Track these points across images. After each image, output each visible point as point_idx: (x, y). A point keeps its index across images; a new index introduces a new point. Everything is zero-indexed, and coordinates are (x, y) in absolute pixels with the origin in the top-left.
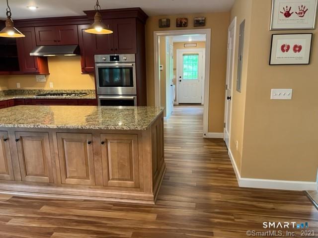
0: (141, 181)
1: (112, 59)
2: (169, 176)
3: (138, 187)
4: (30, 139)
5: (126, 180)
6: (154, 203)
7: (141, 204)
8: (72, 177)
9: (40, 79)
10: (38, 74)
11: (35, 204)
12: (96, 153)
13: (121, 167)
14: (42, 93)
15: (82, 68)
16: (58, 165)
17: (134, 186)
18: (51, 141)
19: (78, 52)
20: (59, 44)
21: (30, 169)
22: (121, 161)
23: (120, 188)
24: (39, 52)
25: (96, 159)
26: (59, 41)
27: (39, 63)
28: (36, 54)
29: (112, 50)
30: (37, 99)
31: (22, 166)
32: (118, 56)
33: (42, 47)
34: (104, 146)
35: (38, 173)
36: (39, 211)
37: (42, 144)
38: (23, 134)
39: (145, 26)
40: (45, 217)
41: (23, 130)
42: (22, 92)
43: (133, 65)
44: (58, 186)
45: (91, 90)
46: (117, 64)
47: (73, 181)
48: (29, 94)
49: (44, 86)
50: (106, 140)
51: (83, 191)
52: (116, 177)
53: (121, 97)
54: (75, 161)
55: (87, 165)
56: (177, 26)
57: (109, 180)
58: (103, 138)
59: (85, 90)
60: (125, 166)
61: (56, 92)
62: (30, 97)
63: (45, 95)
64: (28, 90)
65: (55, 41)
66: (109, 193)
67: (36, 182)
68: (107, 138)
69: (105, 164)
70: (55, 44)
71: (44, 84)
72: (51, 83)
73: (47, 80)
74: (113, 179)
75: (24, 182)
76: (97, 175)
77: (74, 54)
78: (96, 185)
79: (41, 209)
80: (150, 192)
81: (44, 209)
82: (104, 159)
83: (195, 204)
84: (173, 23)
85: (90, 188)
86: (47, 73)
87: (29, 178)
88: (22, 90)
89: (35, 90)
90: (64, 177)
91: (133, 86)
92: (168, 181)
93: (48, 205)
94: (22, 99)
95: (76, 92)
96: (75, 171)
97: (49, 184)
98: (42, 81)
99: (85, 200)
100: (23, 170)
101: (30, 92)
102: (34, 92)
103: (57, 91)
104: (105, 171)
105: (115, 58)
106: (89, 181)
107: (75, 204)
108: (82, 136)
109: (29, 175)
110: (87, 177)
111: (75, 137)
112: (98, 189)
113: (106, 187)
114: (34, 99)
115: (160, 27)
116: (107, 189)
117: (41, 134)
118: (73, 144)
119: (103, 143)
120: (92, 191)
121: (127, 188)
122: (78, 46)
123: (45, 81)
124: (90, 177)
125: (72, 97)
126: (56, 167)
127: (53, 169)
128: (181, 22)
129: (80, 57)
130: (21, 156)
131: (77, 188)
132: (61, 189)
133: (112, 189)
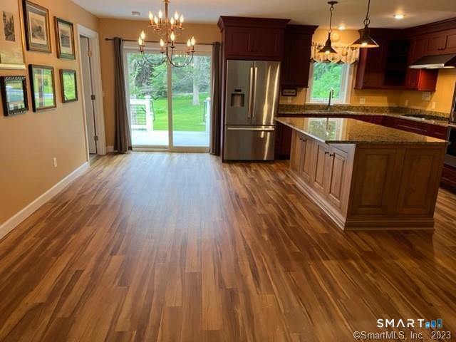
8: (317, 182)
9: (426, 96)
17: (339, 206)
20: (443, 52)
26: (443, 49)
50: (335, 154)
52: (333, 192)
57: (330, 192)
65: (439, 50)
68: (335, 152)
70: (439, 52)
71: (428, 103)
73: (431, 98)
86: (433, 90)
106: (323, 189)
119: (330, 156)
132: (311, 189)
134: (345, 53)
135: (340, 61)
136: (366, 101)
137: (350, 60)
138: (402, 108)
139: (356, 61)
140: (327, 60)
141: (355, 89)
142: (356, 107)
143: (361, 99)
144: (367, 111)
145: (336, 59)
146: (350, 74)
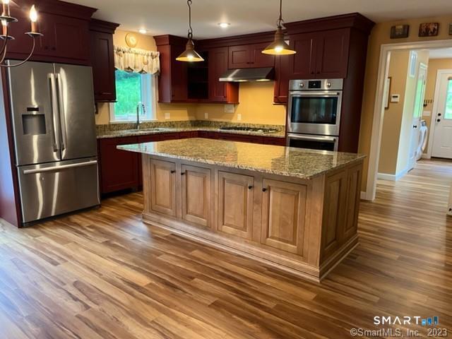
0: (306, 247)
1: (311, 85)
2: (358, 255)
3: (300, 255)
4: (194, 174)
5: (287, 242)
6: (318, 281)
7: (303, 277)
8: (229, 226)
9: (229, 109)
10: (226, 103)
11: (189, 246)
12: (257, 202)
13: (283, 224)
14: (228, 126)
15: (275, 97)
17: (296, 252)
18: (212, 179)
19: (272, 76)
20: (252, 66)
21: (191, 207)
22: (284, 217)
23: (279, 250)
24: (234, 77)
25: (255, 208)
26: (253, 63)
27: (229, 90)
28: (230, 79)
29: (313, 73)
30: (220, 133)
31: (184, 203)
32: (320, 82)
33: (237, 70)
34: (265, 194)
35: (197, 213)
36: (190, 254)
37: (204, 182)
38: (188, 168)
39: (369, 37)
40: (194, 261)
41: (189, 164)
42: (208, 124)
43: (338, 94)
44: (214, 232)
45: (283, 126)
47: (230, 230)
48: (215, 126)
49: (231, 119)
50: (269, 187)
51: (237, 244)
52: (275, 236)
54: (233, 207)
56: (420, 36)
57: (268, 237)
58: (266, 184)
59: (276, 126)
60: (288, 224)
61: (243, 126)
62: (214, 130)
63: (229, 129)
64: (214, 122)
65: (248, 63)
66: (266, 253)
67: (195, 223)
68: (270, 185)
69: (265, 217)
70: (248, 66)
71: (232, 114)
72: (239, 115)
73: (235, 110)
74: (272, 238)
75: (184, 221)
76: (254, 228)
77: (266, 78)
78: (253, 240)
79: (193, 252)
80: (316, 265)
81: (196, 253)
82: (265, 209)
83: (378, 298)
85: (246, 242)
86: (236, 102)
87: (189, 217)
88: (209, 122)
89: (221, 122)
90: (221, 223)
91: (335, 124)
92: (354, 260)
93: (201, 250)
94: (206, 131)
95: (266, 128)
96: (231, 218)
97: (206, 228)
98: (231, 111)
100: (184, 207)
101: (217, 124)
103: (245, 124)
104: (264, 225)
105: (314, 85)
106: (246, 234)
107: (227, 257)
108: (244, 179)
109: (189, 214)
110: (244, 229)
111: (237, 178)
112: (255, 245)
113: (263, 245)
114: (217, 132)
115: (391, 38)
116: (264, 248)
117: (204, 170)
118: (234, 187)
119: (264, 190)
120: (248, 247)
121: (287, 253)
122: (274, 68)
123: (234, 112)
124: (247, 229)
125: (260, 133)
126: (214, 210)
127: (212, 211)
128: (428, 29)
129: (274, 83)
130: (184, 191)
131: (232, 239)
132: (217, 237)
133: (270, 250)
134: (146, 61)
135: (143, 70)
136: (171, 116)
137: (152, 69)
138: (202, 121)
139: (158, 71)
140: (129, 68)
141: (159, 102)
142: (163, 123)
143: (166, 114)
144: (174, 126)
145: (138, 68)
146: (152, 85)
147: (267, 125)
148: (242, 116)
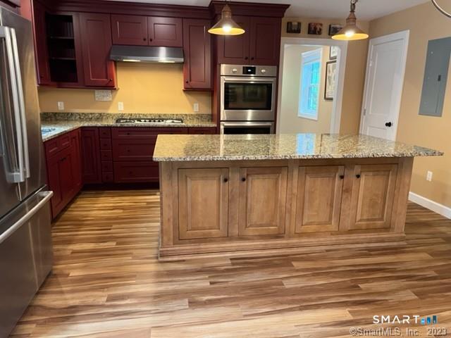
0: (394, 219)
1: (246, 71)
3: (388, 227)
4: (261, 177)
5: (375, 220)
8: (310, 224)
9: (102, 96)
11: (276, 262)
12: (346, 190)
13: (373, 205)
15: (187, 83)
16: (294, 209)
20: (150, 44)
21: (255, 217)
22: (374, 197)
25: (344, 197)
26: (151, 40)
29: (246, 58)
30: (121, 127)
42: (68, 116)
45: (186, 115)
46: (253, 79)
47: (311, 229)
49: (108, 108)
50: (361, 173)
51: (322, 239)
52: (364, 218)
53: (249, 124)
54: (317, 202)
55: (331, 206)
56: (309, 33)
57: (356, 221)
58: (358, 170)
59: (177, 115)
60: (377, 203)
64: (79, 114)
65: (145, 40)
67: (259, 236)
70: (145, 43)
71: (109, 104)
72: (119, 103)
74: (361, 220)
76: (342, 218)
80: (402, 231)
84: (304, 28)
85: (331, 234)
87: (250, 232)
88: (68, 114)
89: (91, 114)
90: (299, 225)
91: (270, 109)
96: (314, 215)
97: (277, 236)
98: (105, 99)
99: (327, 251)
100: (242, 221)
102: (90, 116)
103: (131, 115)
104: (353, 211)
105: (249, 70)
106: (331, 227)
110: (329, 221)
112: (341, 234)
113: (351, 231)
114: (116, 127)
115: (288, 32)
116: (352, 233)
119: (358, 176)
120: (334, 239)
121: (376, 230)
123: (111, 99)
124: (333, 222)
126: (290, 213)
127: (287, 215)
128: (315, 28)
132: (295, 241)
147: (165, 115)
148: (124, 105)
